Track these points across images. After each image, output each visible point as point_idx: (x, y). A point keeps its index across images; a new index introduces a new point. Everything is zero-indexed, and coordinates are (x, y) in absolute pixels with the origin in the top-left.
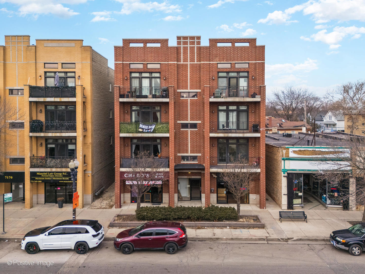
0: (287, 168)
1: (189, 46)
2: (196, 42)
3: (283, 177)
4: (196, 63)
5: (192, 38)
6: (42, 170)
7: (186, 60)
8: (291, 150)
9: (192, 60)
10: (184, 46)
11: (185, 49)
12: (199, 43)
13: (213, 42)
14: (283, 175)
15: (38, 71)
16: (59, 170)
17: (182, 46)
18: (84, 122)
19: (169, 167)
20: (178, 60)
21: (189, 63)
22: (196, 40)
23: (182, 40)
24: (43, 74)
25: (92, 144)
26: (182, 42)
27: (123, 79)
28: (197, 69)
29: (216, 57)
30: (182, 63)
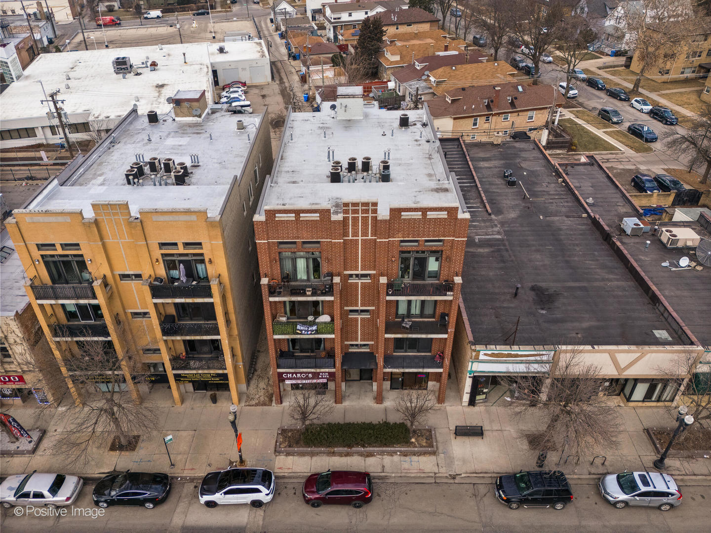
0: (474, 369)
1: (360, 215)
2: (370, 210)
3: (468, 377)
4: (370, 237)
5: (366, 204)
6: (187, 372)
7: (355, 234)
8: (482, 353)
9: (365, 234)
10: (353, 215)
11: (355, 220)
12: (375, 211)
13: (396, 212)
14: (468, 375)
15: (152, 254)
16: (206, 371)
17: (350, 216)
18: (226, 314)
19: (335, 368)
20: (346, 234)
21: (360, 238)
22: (371, 207)
23: (350, 208)
24: (160, 257)
25: (239, 335)
26: (350, 211)
27: (271, 262)
28: (372, 246)
29: (399, 232)
30: (350, 238)
